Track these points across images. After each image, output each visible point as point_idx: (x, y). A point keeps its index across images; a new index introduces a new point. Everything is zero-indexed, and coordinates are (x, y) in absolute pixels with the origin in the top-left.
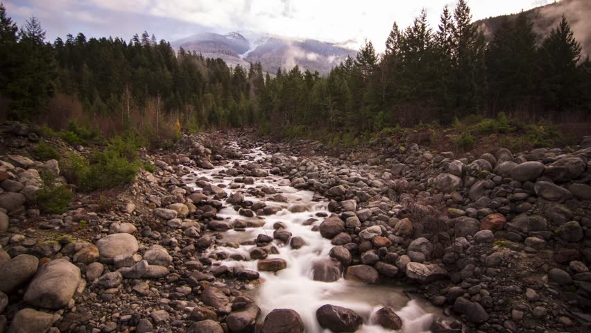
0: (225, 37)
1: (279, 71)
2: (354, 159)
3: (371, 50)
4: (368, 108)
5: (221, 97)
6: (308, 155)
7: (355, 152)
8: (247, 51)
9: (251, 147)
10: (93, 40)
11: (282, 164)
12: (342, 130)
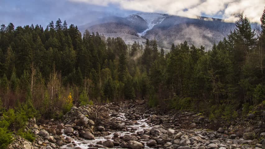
0: (126, 18)
1: (173, 46)
2: (232, 132)
3: (247, 26)
4: (247, 80)
5: (118, 72)
6: (188, 126)
7: (234, 125)
8: (145, 29)
9: (137, 118)
10: (19, 28)
11: (158, 137)
12: (225, 103)
